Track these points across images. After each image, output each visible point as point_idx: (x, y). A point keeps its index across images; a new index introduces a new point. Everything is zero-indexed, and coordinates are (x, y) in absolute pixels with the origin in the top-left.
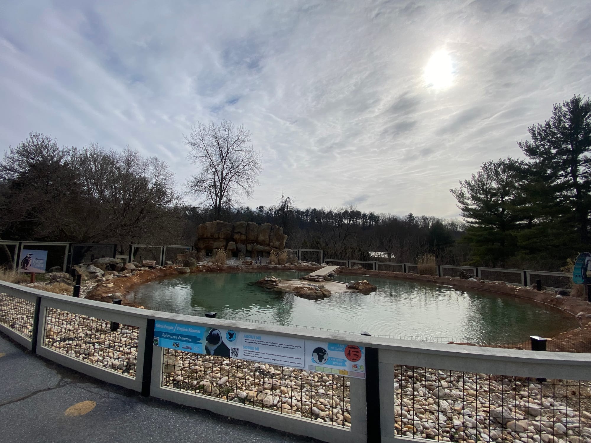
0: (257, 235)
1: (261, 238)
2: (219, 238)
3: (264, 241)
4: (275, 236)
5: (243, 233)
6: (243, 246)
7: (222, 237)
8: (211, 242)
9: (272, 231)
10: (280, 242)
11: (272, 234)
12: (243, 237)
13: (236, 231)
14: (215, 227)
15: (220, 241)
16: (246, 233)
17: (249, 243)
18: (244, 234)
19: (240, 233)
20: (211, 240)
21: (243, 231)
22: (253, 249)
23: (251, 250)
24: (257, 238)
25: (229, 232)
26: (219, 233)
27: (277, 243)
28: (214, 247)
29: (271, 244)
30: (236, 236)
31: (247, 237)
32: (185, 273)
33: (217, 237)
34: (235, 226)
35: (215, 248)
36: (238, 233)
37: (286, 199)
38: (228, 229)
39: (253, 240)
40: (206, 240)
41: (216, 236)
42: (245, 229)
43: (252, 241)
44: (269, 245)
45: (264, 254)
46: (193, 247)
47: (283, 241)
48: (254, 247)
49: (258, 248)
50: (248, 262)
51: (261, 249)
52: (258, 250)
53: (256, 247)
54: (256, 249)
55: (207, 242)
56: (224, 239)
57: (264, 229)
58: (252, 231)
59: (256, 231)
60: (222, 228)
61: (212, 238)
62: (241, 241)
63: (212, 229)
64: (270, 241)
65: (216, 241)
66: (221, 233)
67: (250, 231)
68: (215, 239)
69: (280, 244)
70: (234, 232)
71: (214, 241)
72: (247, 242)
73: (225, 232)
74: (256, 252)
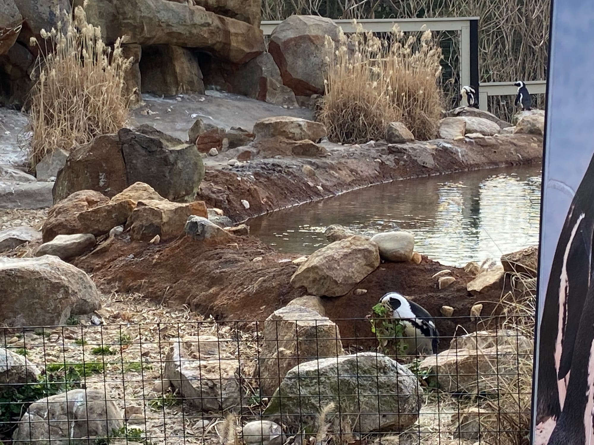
22: (114, 23)
48: (121, 11)
49: (149, 15)
50: (292, 130)
51: (168, 25)
52: (149, 36)
53: (138, 12)
54: (137, 30)
74: (140, 54)
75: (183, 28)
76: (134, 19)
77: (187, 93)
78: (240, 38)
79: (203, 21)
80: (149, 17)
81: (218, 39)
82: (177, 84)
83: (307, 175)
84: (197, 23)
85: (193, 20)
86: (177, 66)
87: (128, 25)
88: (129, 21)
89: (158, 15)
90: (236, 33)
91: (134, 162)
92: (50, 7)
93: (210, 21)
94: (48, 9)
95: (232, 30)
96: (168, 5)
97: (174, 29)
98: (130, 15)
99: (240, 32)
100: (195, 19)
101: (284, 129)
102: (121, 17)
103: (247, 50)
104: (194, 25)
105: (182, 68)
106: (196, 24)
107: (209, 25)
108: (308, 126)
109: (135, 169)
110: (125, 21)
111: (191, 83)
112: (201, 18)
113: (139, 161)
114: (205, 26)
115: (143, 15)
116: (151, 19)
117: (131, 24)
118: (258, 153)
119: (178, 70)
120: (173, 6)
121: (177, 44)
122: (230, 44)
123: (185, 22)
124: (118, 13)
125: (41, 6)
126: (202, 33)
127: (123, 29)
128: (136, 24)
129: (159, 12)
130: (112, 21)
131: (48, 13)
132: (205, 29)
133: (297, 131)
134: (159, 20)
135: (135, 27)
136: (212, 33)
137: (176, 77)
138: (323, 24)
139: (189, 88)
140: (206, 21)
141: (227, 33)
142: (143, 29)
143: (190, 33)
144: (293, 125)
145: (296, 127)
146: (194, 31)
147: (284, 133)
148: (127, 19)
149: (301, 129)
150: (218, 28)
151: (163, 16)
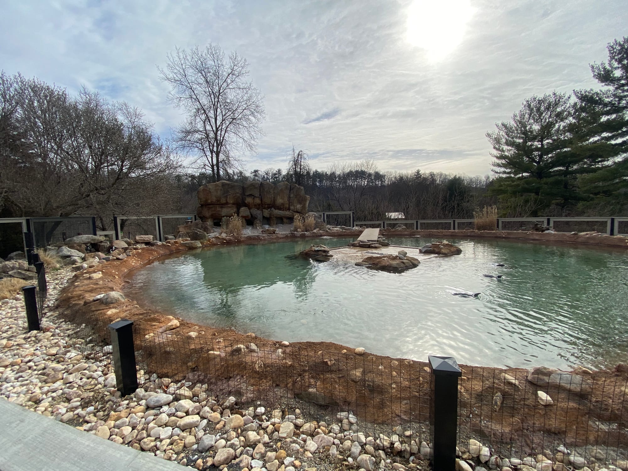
0: (274, 197)
1: (279, 201)
2: (227, 203)
3: (283, 204)
4: (296, 197)
6: (259, 212)
7: (231, 202)
8: (218, 209)
9: (292, 191)
10: (302, 205)
11: (292, 195)
12: (258, 201)
13: (247, 193)
14: (221, 190)
15: (230, 207)
16: (260, 195)
17: (265, 208)
18: (258, 197)
19: (253, 195)
20: (218, 206)
21: (257, 193)
22: (270, 214)
23: (268, 216)
24: (274, 201)
25: (238, 195)
26: (226, 197)
27: (299, 206)
28: (223, 215)
29: (292, 208)
30: (249, 200)
31: (261, 200)
32: (196, 248)
34: (245, 186)
35: (224, 216)
36: (250, 195)
37: (298, 152)
38: (238, 191)
39: (270, 205)
40: (211, 206)
41: (223, 201)
42: (259, 190)
43: (268, 204)
44: (289, 209)
45: (285, 220)
46: (195, 216)
47: (305, 204)
49: (277, 213)
51: (281, 215)
52: (276, 216)
54: (274, 215)
55: (213, 209)
56: (233, 204)
57: (281, 190)
58: (267, 192)
59: (272, 192)
60: (229, 190)
61: (218, 203)
62: (255, 205)
63: (217, 192)
64: (290, 204)
65: (224, 208)
66: (229, 196)
67: (265, 193)
68: (222, 204)
69: (302, 207)
70: (245, 195)
71: (222, 207)
72: (262, 206)
73: (234, 195)
74: (274, 219)
75: (283, 215)
85: (286, 214)
96: (281, 212)
102: (272, 214)
107: (289, 214)
115: (275, 213)
121: (283, 217)
126: (287, 216)
137: (284, 222)
143: (285, 216)
145: (271, 230)
151: (279, 213)
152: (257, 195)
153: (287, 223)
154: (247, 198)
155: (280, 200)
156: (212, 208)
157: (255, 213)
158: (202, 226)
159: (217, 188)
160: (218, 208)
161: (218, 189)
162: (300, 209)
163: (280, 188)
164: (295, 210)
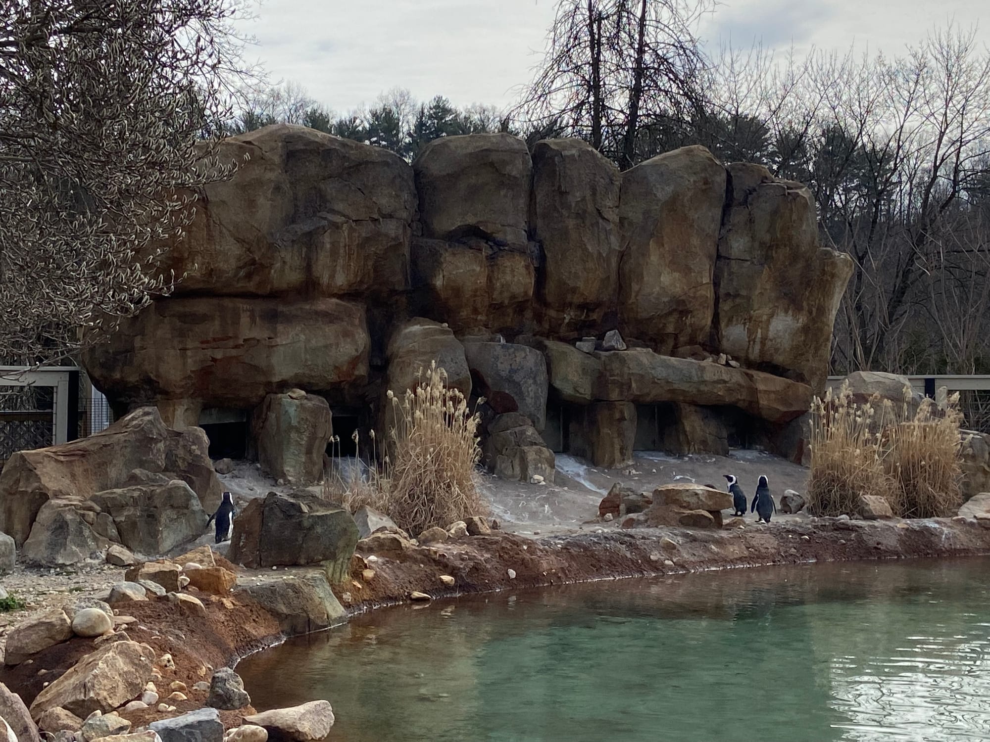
0: (624, 256)
1: (658, 282)
2: (310, 289)
3: (680, 307)
4: (767, 259)
5: (510, 238)
6: (529, 356)
7: (341, 280)
8: (248, 330)
9: (738, 216)
10: (802, 320)
11: (738, 245)
12: (515, 277)
13: (449, 222)
14: (277, 187)
15: (329, 317)
16: (531, 234)
17: (553, 333)
18: (522, 252)
19: (487, 237)
20: (243, 305)
21: (510, 223)
22: (601, 379)
23: (586, 391)
24: (625, 281)
25: (391, 228)
26: (310, 241)
27: (781, 327)
28: (283, 370)
29: (736, 333)
30: (457, 270)
31: (541, 275)
33: (293, 277)
34: (436, 168)
35: (284, 386)
36: (471, 235)
38: (385, 200)
39: (594, 308)
40: (202, 306)
41: (286, 269)
42: (522, 202)
43: (584, 307)
44: (713, 346)
45: (691, 424)
46: (74, 377)
47: (822, 311)
48: (608, 368)
49: (641, 372)
50: (687, 499)
51: (668, 382)
52: (638, 393)
53: (626, 369)
54: (625, 387)
55: (214, 328)
56: (350, 295)
57: (673, 204)
58: (581, 216)
59: (613, 216)
60: (330, 188)
61: (251, 286)
62: (496, 308)
63: (251, 204)
64: (725, 307)
65: (289, 319)
66: (327, 239)
67: (571, 223)
68: (276, 295)
69: (805, 329)
70: (428, 231)
71: (272, 318)
72: (539, 317)
73: (364, 231)
74: (629, 411)
75: (688, 385)
76: (622, 376)
77: (699, 453)
78: (773, 396)
79: (716, 378)
80: (639, 374)
81: (739, 397)
82: (689, 443)
83: (663, 548)
84: (708, 379)
85: (702, 377)
86: (686, 424)
87: (614, 382)
88: (616, 378)
89: (653, 372)
90: (766, 391)
91: (270, 524)
92: (511, 365)
93: (725, 377)
94: (509, 367)
95: (761, 387)
96: (668, 362)
97: (675, 386)
98: (617, 372)
99: (773, 389)
100: (705, 375)
101: (677, 498)
102: (608, 374)
103: (783, 409)
104: (704, 382)
105: (693, 427)
106: (706, 381)
107: (725, 382)
108: (709, 495)
109: (270, 532)
110: (612, 378)
111: (704, 442)
112: (714, 375)
113: (275, 524)
114: (720, 383)
115: (631, 372)
116: (642, 376)
117: (618, 381)
118: (646, 521)
119: (688, 428)
120: (675, 363)
121: (685, 402)
122: (758, 402)
123: (690, 378)
124: (606, 370)
125: (502, 363)
126: (715, 391)
127: (610, 385)
128: (623, 381)
129: (654, 368)
130: (599, 378)
131: (508, 371)
132: (720, 386)
133: (693, 500)
134: (654, 377)
135: (622, 384)
136: (729, 390)
137: (687, 436)
138: (887, 381)
139: (702, 447)
140: (721, 378)
141: (753, 391)
142: (630, 386)
143: (699, 391)
144: (687, 494)
145: (692, 496)
146: (703, 388)
147: (677, 502)
148: (614, 375)
149: (699, 498)
150: (739, 385)
151: (660, 373)
152: (515, 235)
153: (705, 448)
154: (447, 257)
155: (666, 279)
156: (204, 318)
157: (503, 367)
158: (169, 455)
159: (256, 172)
160: (245, 320)
161: (259, 183)
162: (786, 343)
163: (663, 193)
164: (755, 353)
